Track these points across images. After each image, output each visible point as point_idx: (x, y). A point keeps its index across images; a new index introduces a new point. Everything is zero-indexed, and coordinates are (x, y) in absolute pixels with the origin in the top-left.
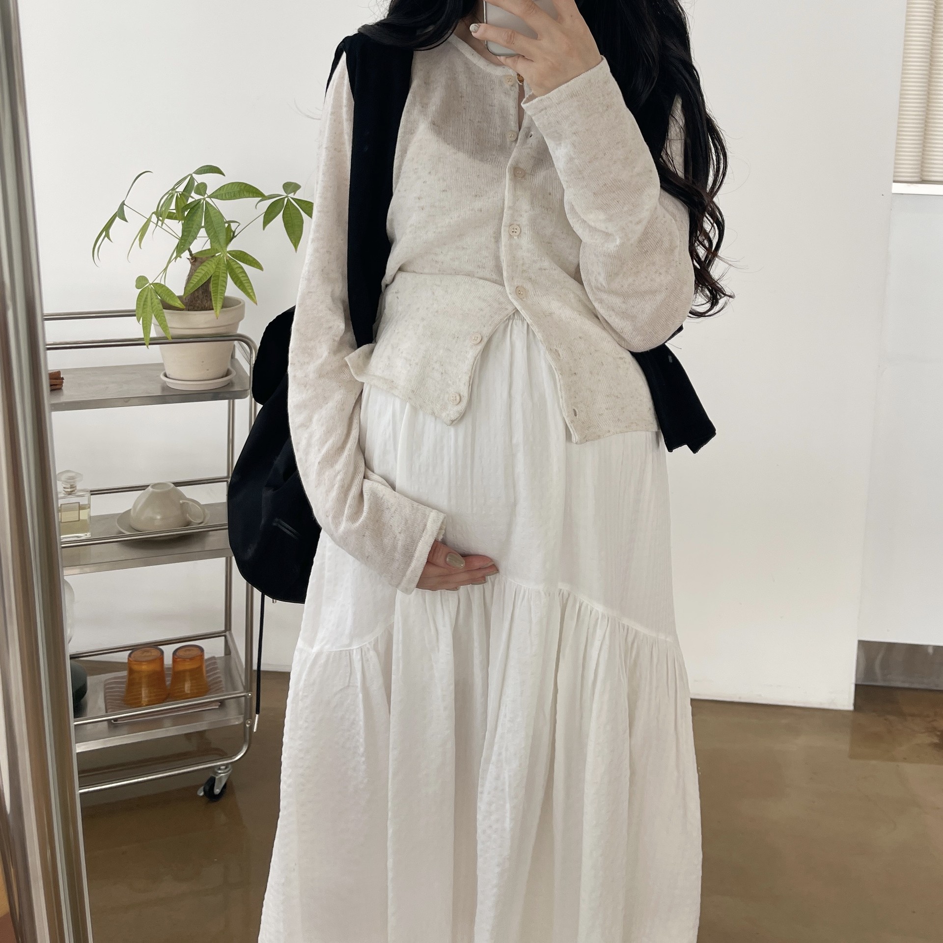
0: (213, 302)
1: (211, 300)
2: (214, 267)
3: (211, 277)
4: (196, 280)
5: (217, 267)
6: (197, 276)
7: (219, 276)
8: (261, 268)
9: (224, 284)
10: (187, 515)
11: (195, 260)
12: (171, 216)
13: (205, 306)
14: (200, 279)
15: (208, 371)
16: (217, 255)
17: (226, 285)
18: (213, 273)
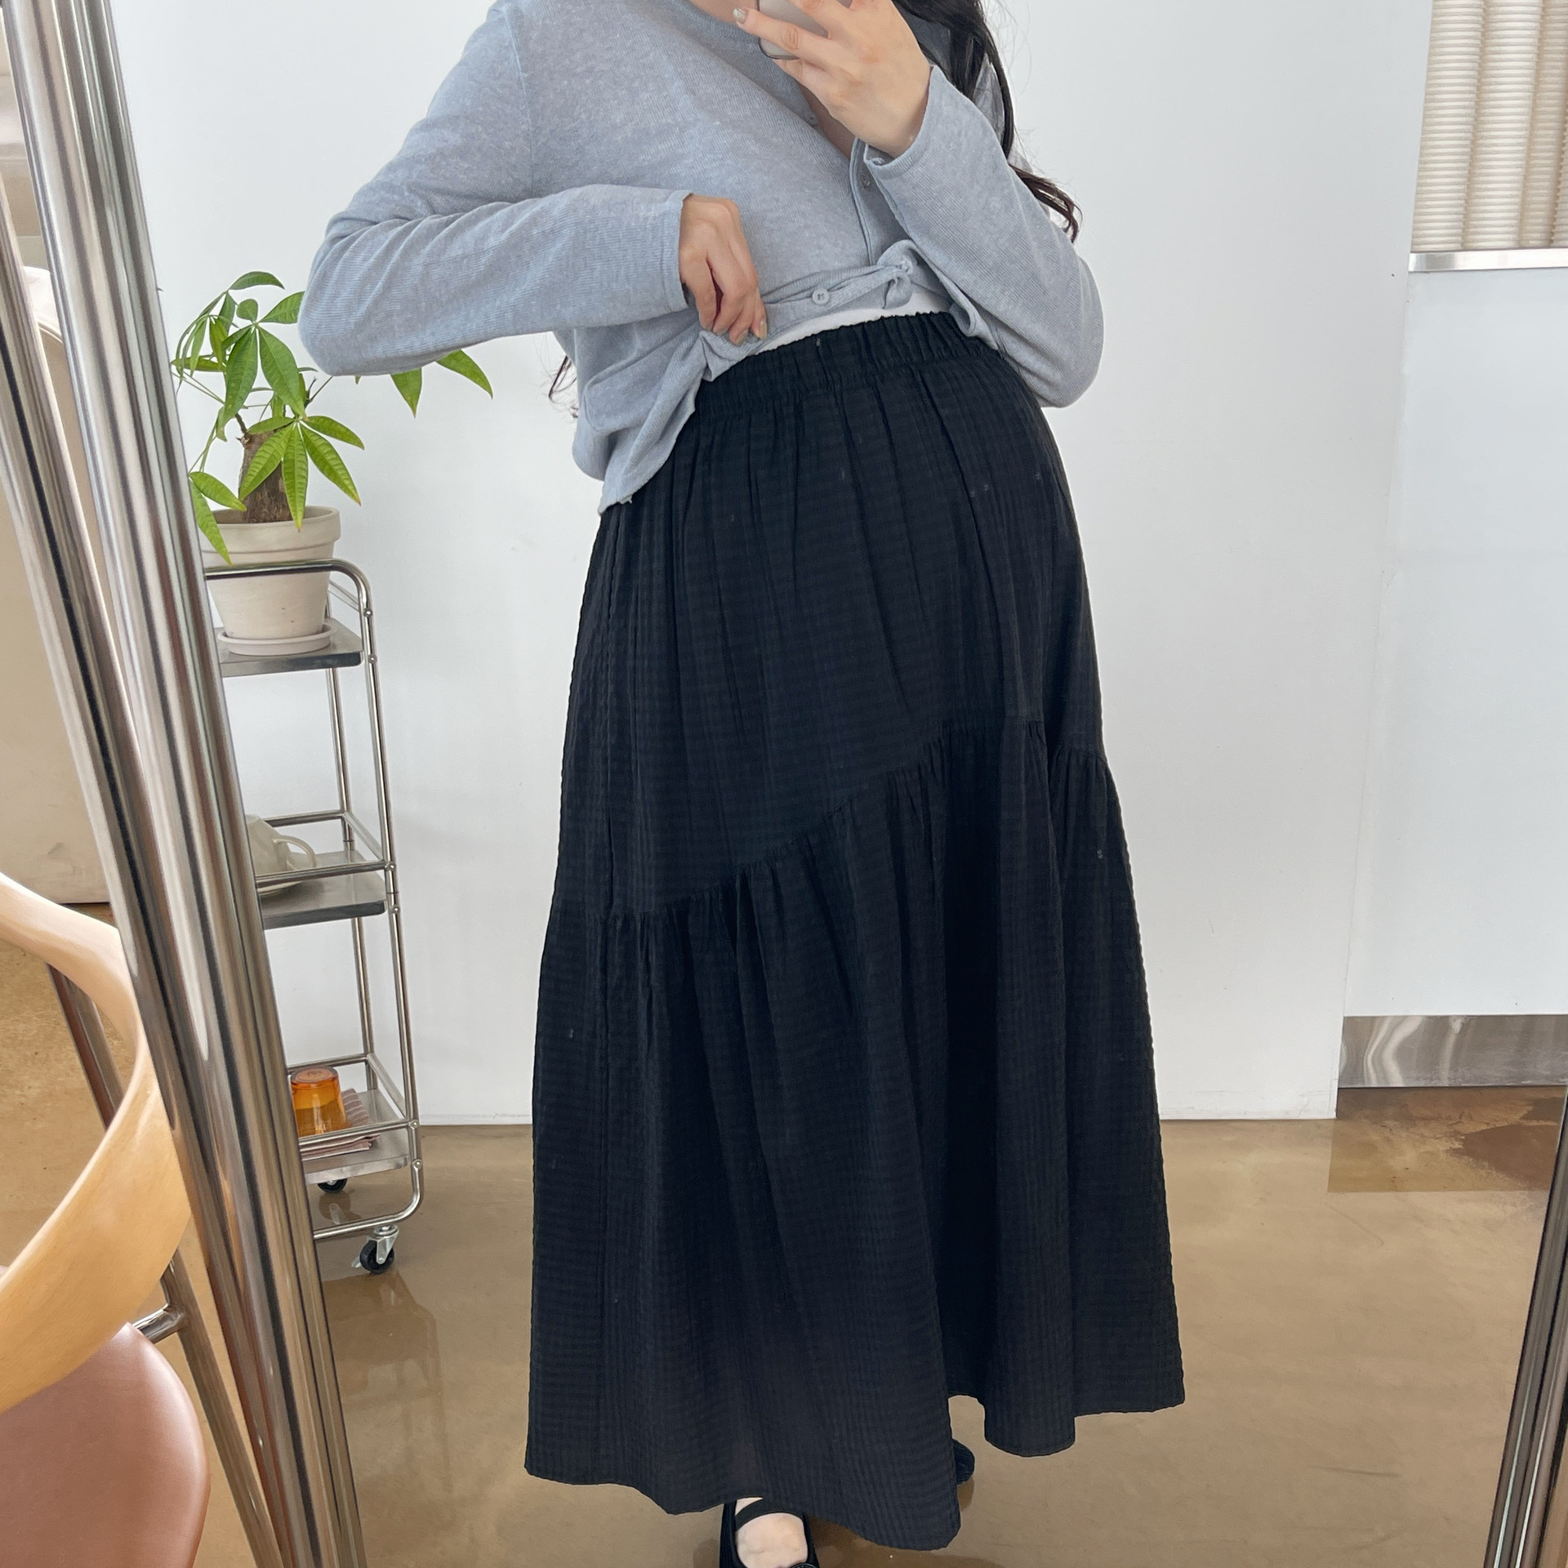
0: (291, 508)
1: (285, 504)
2: (284, 445)
3: (280, 466)
4: (257, 471)
5: (288, 447)
6: (258, 464)
7: (294, 460)
8: (359, 444)
9: (304, 474)
10: (287, 864)
11: (251, 439)
12: (204, 365)
13: (276, 517)
14: (264, 469)
15: (293, 624)
17: (307, 474)
18: (284, 456)
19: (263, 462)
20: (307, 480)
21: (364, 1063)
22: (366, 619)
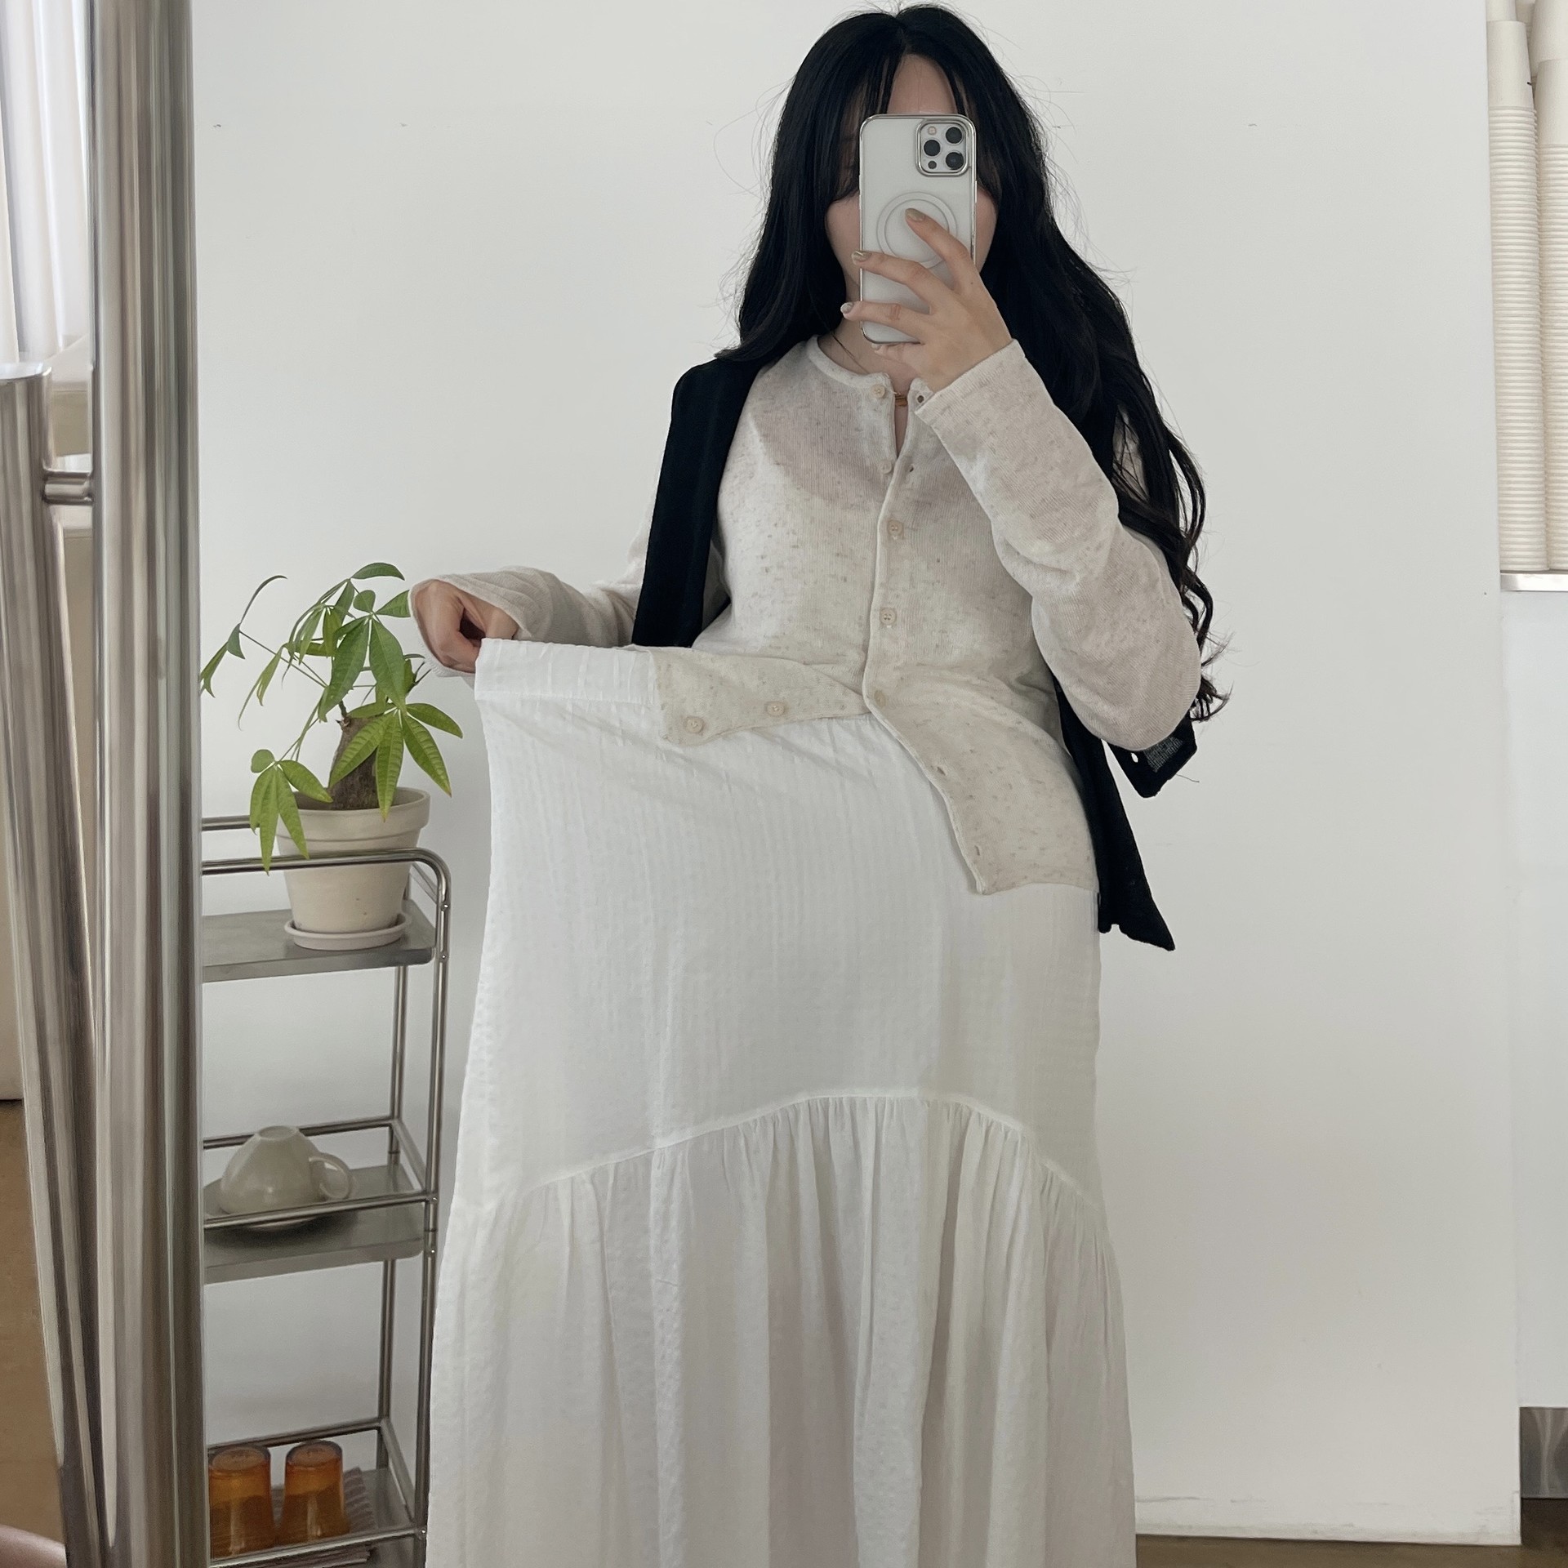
0: (379, 793)
1: (375, 791)
2: (381, 732)
3: (375, 752)
4: (352, 757)
5: (386, 733)
6: (353, 749)
7: (389, 747)
8: (459, 734)
9: (398, 762)
10: (321, 1185)
11: (350, 722)
12: (314, 650)
13: (364, 802)
14: (358, 755)
15: (366, 916)
16: (386, 713)
17: (401, 762)
18: (381, 743)
19: (358, 747)
20: (400, 768)
21: (375, 1432)
22: (443, 913)
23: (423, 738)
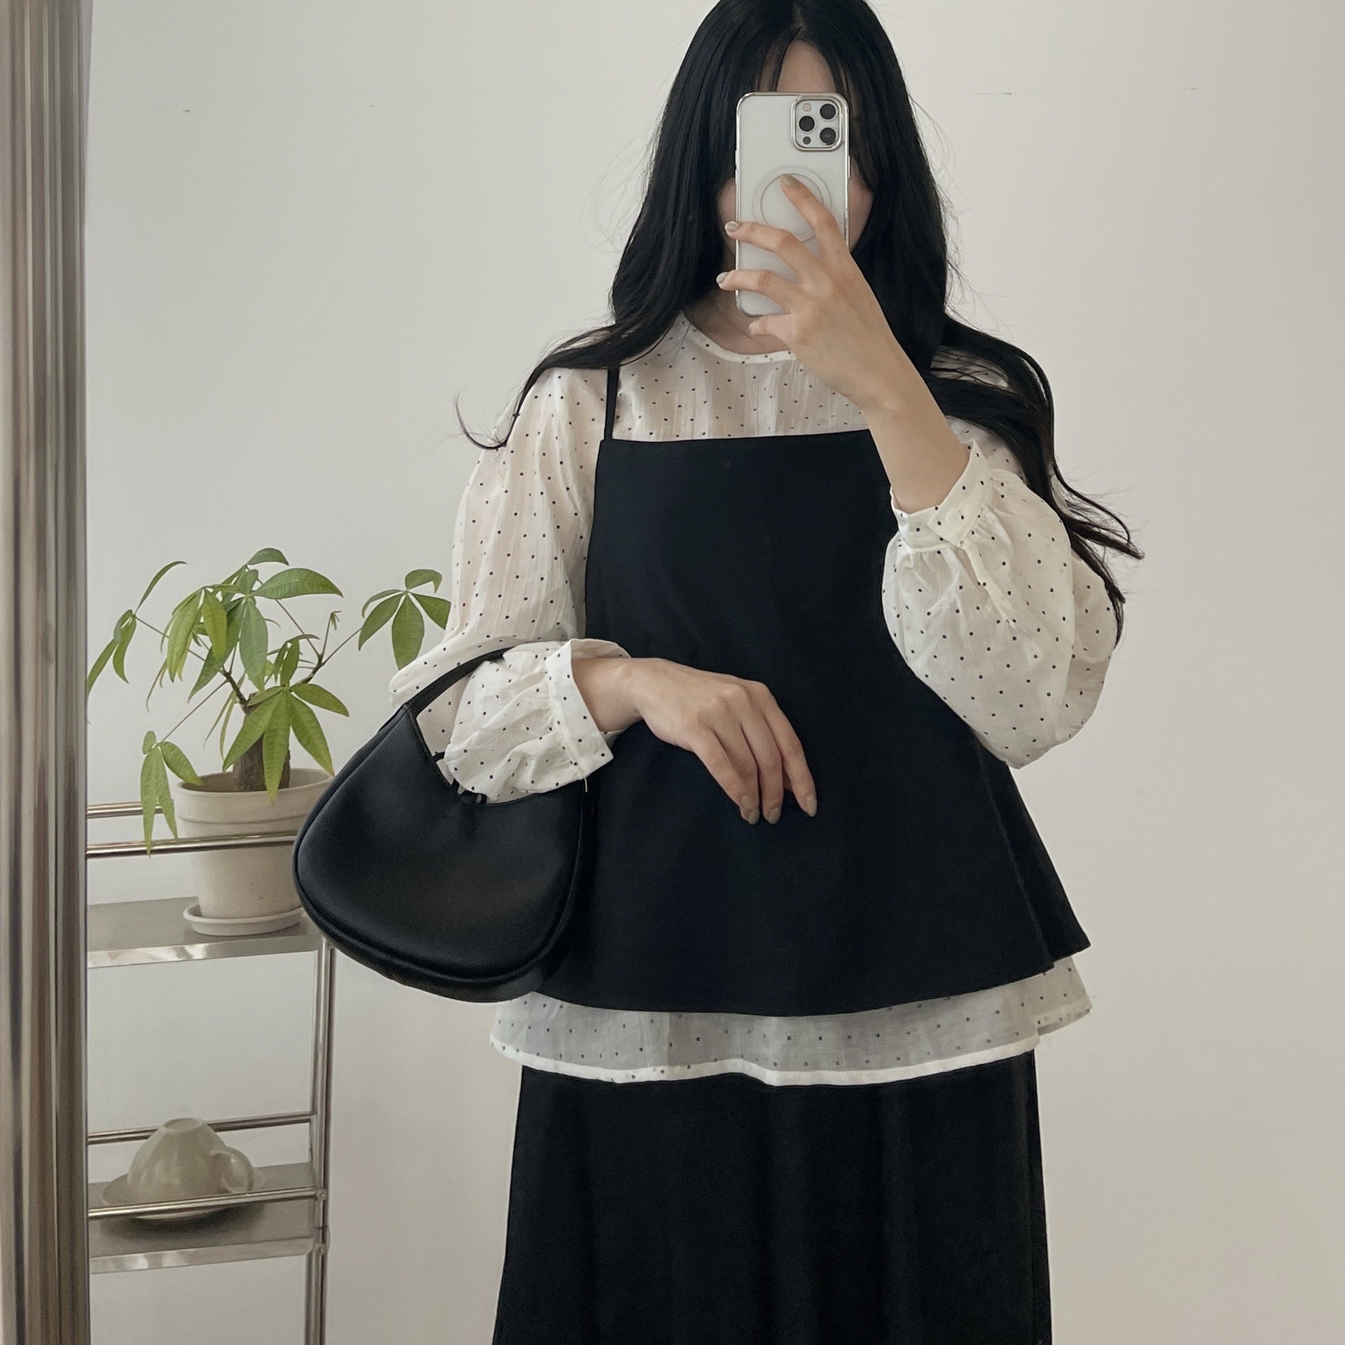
2: (269, 715)
3: (263, 734)
5: (274, 716)
8: (345, 712)
9: (286, 746)
10: (223, 1180)
15: (261, 901)
18: (269, 726)
23: (306, 718)
